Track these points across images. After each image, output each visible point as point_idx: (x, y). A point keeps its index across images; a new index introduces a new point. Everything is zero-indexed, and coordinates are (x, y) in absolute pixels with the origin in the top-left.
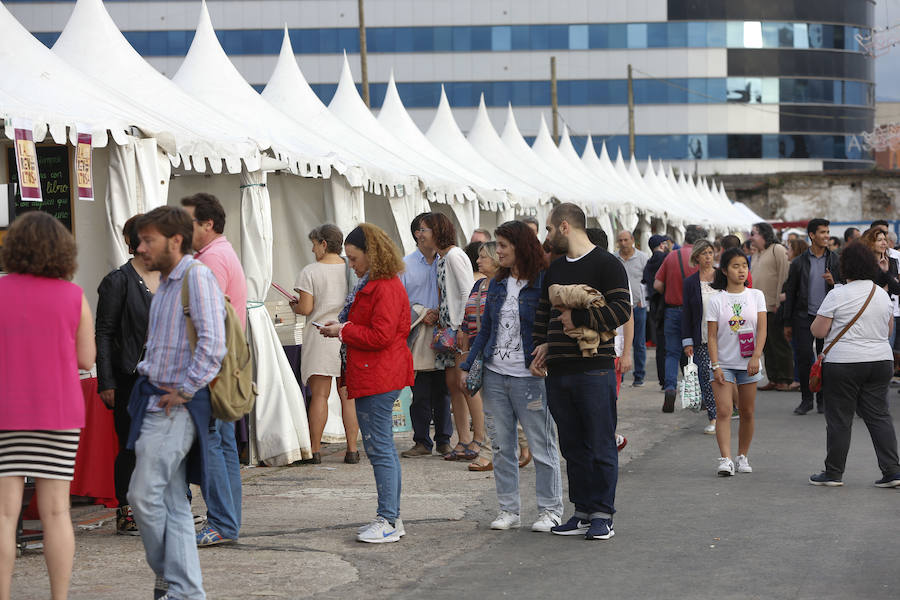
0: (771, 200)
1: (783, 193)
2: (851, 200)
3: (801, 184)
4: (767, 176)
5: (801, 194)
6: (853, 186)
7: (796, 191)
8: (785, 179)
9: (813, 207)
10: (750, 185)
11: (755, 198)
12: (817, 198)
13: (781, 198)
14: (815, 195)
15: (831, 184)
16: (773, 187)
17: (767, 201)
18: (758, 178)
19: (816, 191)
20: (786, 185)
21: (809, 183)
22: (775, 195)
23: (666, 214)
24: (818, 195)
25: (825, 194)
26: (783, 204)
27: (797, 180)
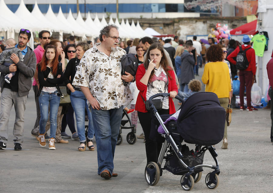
0: (175, 27)
1: (179, 25)
2: (203, 27)
3: (186, 21)
4: (174, 19)
5: (186, 25)
6: (204, 22)
7: (184, 24)
8: (180, 20)
9: (190, 30)
10: (168, 22)
11: (170, 26)
12: (191, 27)
13: (179, 26)
14: (190, 26)
15: (196, 22)
16: (176, 22)
17: (174, 27)
18: (171, 19)
19: (191, 24)
20: (181, 22)
21: (189, 21)
22: (176, 25)
23: (73, 32)
24: (191, 25)
25: (194, 25)
26: (179, 29)
27: (185, 20)
